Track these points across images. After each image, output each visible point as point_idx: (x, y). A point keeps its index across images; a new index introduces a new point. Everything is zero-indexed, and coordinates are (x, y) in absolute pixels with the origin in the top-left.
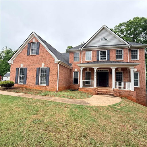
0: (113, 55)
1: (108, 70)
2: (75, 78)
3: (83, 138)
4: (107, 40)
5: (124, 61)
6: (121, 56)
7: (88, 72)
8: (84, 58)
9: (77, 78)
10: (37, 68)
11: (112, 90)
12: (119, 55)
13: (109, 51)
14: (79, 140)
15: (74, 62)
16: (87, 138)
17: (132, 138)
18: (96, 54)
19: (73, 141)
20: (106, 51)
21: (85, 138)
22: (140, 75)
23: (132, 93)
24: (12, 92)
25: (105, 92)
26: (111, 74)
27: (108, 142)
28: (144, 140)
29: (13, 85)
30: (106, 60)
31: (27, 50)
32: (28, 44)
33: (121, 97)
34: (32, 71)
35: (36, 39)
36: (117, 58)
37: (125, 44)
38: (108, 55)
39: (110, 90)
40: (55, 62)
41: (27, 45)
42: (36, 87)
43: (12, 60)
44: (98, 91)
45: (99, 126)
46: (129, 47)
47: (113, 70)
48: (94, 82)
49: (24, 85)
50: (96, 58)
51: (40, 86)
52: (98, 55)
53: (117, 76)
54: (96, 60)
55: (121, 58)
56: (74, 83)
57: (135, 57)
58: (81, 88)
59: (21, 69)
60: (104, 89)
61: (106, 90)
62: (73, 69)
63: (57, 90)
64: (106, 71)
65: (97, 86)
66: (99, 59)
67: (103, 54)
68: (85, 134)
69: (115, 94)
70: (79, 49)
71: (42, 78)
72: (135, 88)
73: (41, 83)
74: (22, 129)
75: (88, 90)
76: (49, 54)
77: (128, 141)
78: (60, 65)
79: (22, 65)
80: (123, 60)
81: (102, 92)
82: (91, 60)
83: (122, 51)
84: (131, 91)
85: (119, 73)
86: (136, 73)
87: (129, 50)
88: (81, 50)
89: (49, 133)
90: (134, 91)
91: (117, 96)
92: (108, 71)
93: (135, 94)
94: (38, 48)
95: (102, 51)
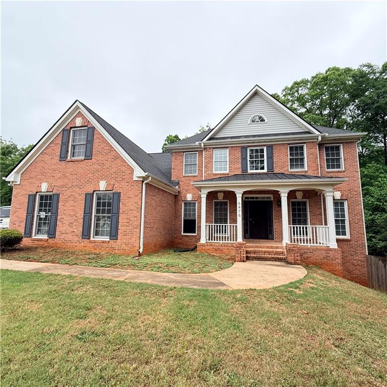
0: (283, 159)
1: (271, 196)
2: (188, 218)
3: (210, 372)
4: (266, 121)
5: (309, 173)
6: (302, 160)
7: (221, 203)
8: (209, 165)
9: (191, 218)
10: (86, 194)
11: (282, 248)
12: (297, 160)
13: (270, 148)
14: (199, 377)
15: (184, 177)
16: (219, 374)
17: (331, 366)
18: (240, 157)
19: (184, 381)
20: (265, 149)
21: (215, 371)
22: (349, 209)
23: (331, 254)
24: (15, 259)
25: (265, 252)
26: (280, 205)
27: (272, 380)
28: (360, 369)
29: (18, 240)
30: (265, 170)
31: (60, 146)
32: (63, 130)
33: (307, 266)
34: (72, 203)
35: (84, 118)
36: (292, 166)
37: (309, 133)
38: (270, 158)
39: (277, 248)
40: (135, 178)
41: (61, 135)
42: (83, 244)
43: (17, 172)
44: (247, 252)
45: (250, 342)
46: (320, 139)
47: (282, 195)
48: (236, 227)
49: (50, 241)
50: (240, 166)
51: (95, 242)
52: (244, 159)
53: (294, 210)
54: (239, 172)
55: (302, 166)
56: (184, 232)
57: (334, 162)
58: (203, 245)
59: (42, 197)
60: (263, 246)
61: (268, 247)
62: (182, 195)
63: (141, 250)
64: (267, 198)
65: (245, 237)
66: (247, 170)
67: (257, 157)
68: (214, 364)
69: (291, 258)
70: (197, 143)
71: (98, 219)
72: (338, 241)
73: (97, 233)
74: (48, 358)
75: (221, 248)
76: (118, 157)
77: (323, 373)
78: (146, 184)
79: (44, 187)
80: (306, 172)
81: (259, 252)
82: (228, 172)
83: (302, 148)
84: (328, 249)
85: (299, 203)
86: (338, 204)
87: (321, 145)
88: (202, 145)
89: (122, 365)
90: (336, 247)
91: (295, 264)
92: (270, 198)
93: (339, 256)
94: (90, 142)
95: (254, 148)
